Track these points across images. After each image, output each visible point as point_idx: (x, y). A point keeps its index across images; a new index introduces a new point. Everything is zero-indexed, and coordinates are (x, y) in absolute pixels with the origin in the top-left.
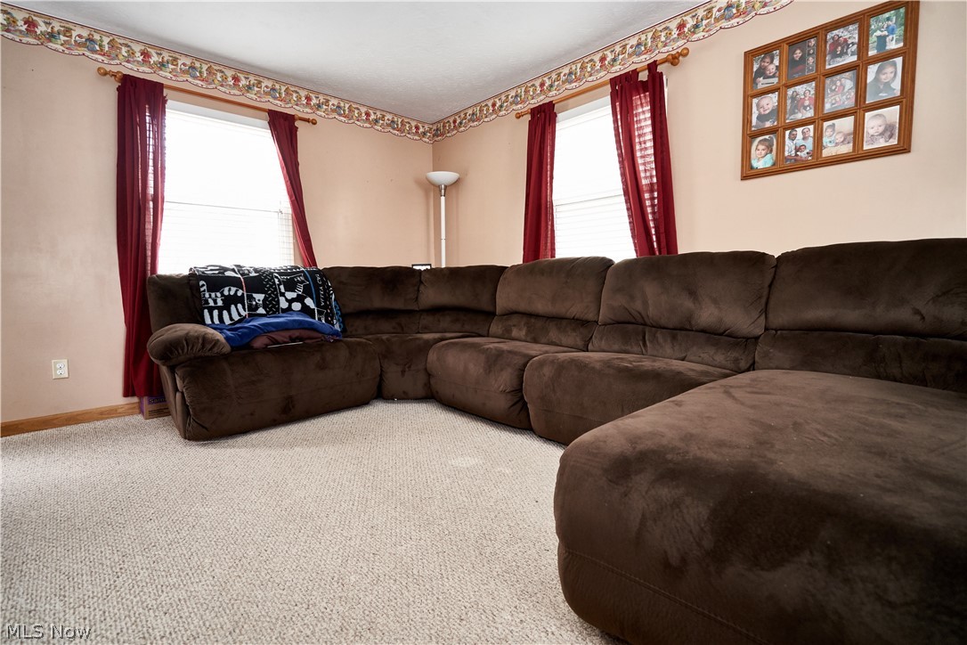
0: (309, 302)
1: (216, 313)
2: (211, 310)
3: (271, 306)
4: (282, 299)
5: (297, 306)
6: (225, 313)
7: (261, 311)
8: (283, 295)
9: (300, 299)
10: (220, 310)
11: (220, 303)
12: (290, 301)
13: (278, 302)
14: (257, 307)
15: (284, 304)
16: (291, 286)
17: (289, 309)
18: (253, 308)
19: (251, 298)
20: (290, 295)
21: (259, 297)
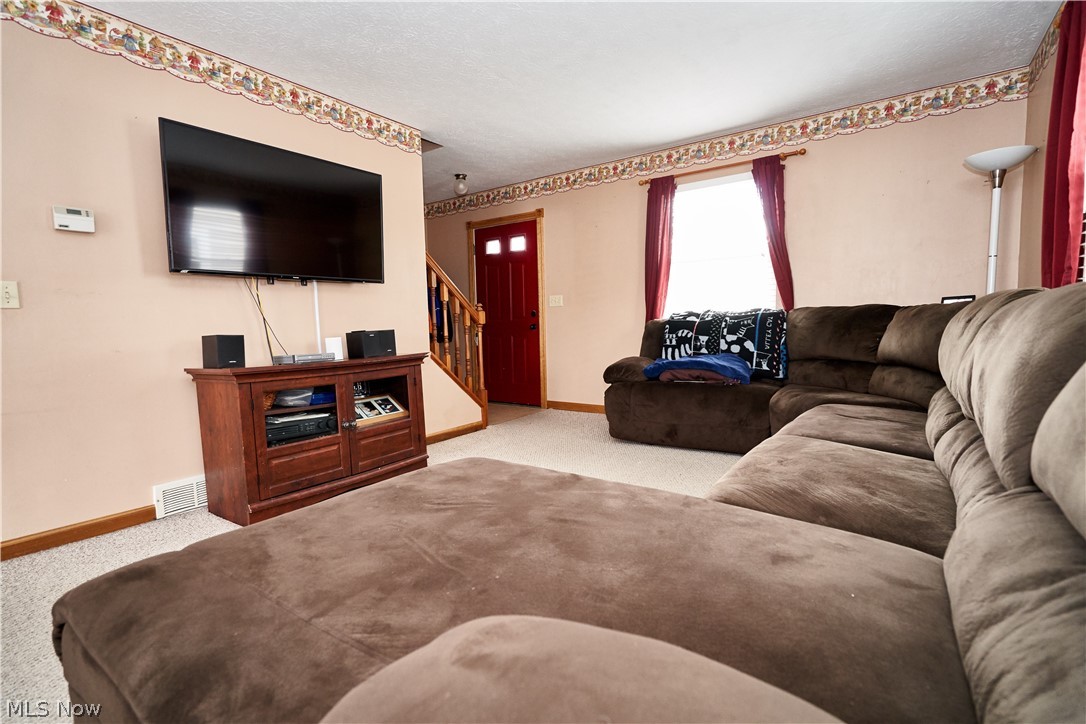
0: (749, 345)
1: (670, 350)
2: (667, 347)
3: (713, 347)
4: (722, 341)
5: (736, 349)
6: (677, 350)
7: (704, 351)
8: (724, 337)
9: (740, 342)
10: (674, 348)
11: (674, 343)
12: (730, 344)
13: (719, 344)
14: (701, 347)
15: (723, 346)
16: (733, 330)
17: (728, 350)
18: (697, 348)
19: (697, 339)
20: (731, 338)
21: (704, 339)
